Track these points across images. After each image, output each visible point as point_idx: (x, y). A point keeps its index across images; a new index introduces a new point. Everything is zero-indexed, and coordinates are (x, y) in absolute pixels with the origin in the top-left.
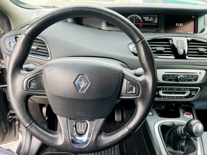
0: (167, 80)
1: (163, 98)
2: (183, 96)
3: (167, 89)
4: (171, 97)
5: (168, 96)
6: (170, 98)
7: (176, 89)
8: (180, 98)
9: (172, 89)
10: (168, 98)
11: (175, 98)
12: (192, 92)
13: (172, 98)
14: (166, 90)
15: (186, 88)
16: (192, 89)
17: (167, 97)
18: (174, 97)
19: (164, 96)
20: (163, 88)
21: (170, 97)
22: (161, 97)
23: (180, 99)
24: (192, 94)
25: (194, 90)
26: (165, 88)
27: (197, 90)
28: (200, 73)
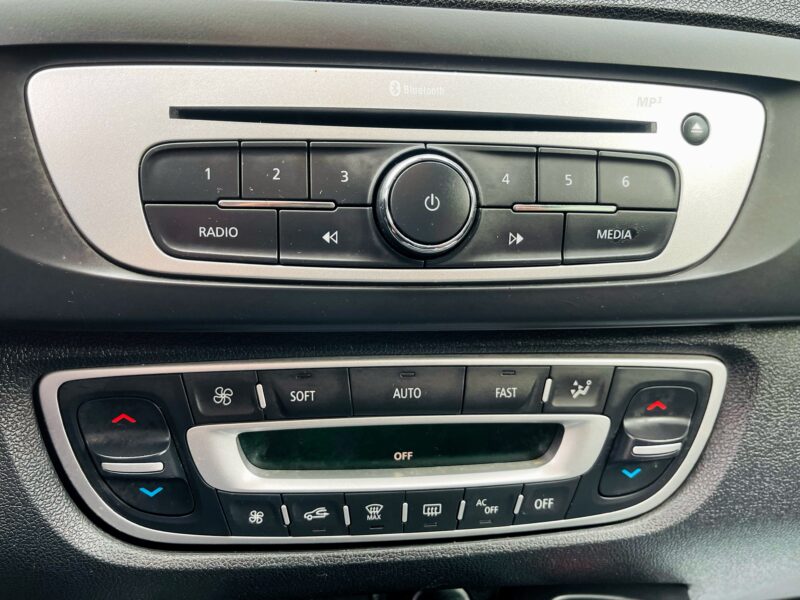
0: (232, 232)
1: (272, 525)
2: (523, 488)
3: (300, 396)
4: (374, 512)
5: (333, 501)
6: (361, 524)
7: (414, 392)
8: (492, 510)
9: (363, 389)
10: (334, 525)
11: (432, 510)
12: (628, 423)
13: (389, 522)
14: (283, 408)
15: (549, 372)
16: (624, 386)
17: (321, 513)
18: (417, 498)
19: (268, 502)
20: (242, 386)
21: (359, 501)
22: (233, 511)
23: (495, 520)
24: (638, 450)
25: (654, 396)
26: (260, 376)
27: (688, 396)
28: (697, 129)
